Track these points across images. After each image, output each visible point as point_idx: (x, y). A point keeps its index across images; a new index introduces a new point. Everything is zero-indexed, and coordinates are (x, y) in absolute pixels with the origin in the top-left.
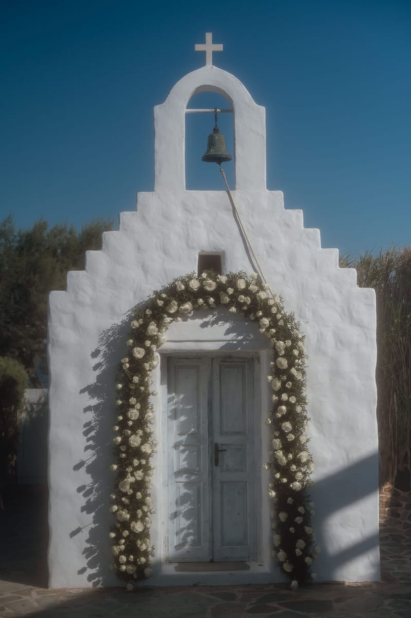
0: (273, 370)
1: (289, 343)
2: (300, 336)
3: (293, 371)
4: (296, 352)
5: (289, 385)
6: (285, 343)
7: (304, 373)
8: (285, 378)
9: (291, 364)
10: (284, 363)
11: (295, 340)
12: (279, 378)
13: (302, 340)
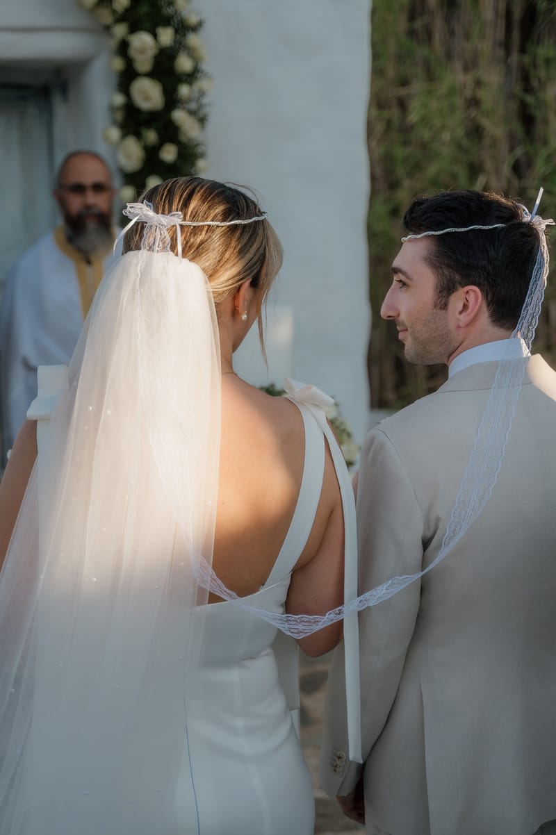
0: (119, 116)
1: (166, 36)
2: (193, 20)
3: (179, 116)
4: (184, 63)
5: (169, 154)
6: (155, 36)
7: (202, 121)
8: (151, 136)
9: (171, 100)
10: (148, 94)
11: (183, 28)
12: (138, 135)
13: (195, 28)
